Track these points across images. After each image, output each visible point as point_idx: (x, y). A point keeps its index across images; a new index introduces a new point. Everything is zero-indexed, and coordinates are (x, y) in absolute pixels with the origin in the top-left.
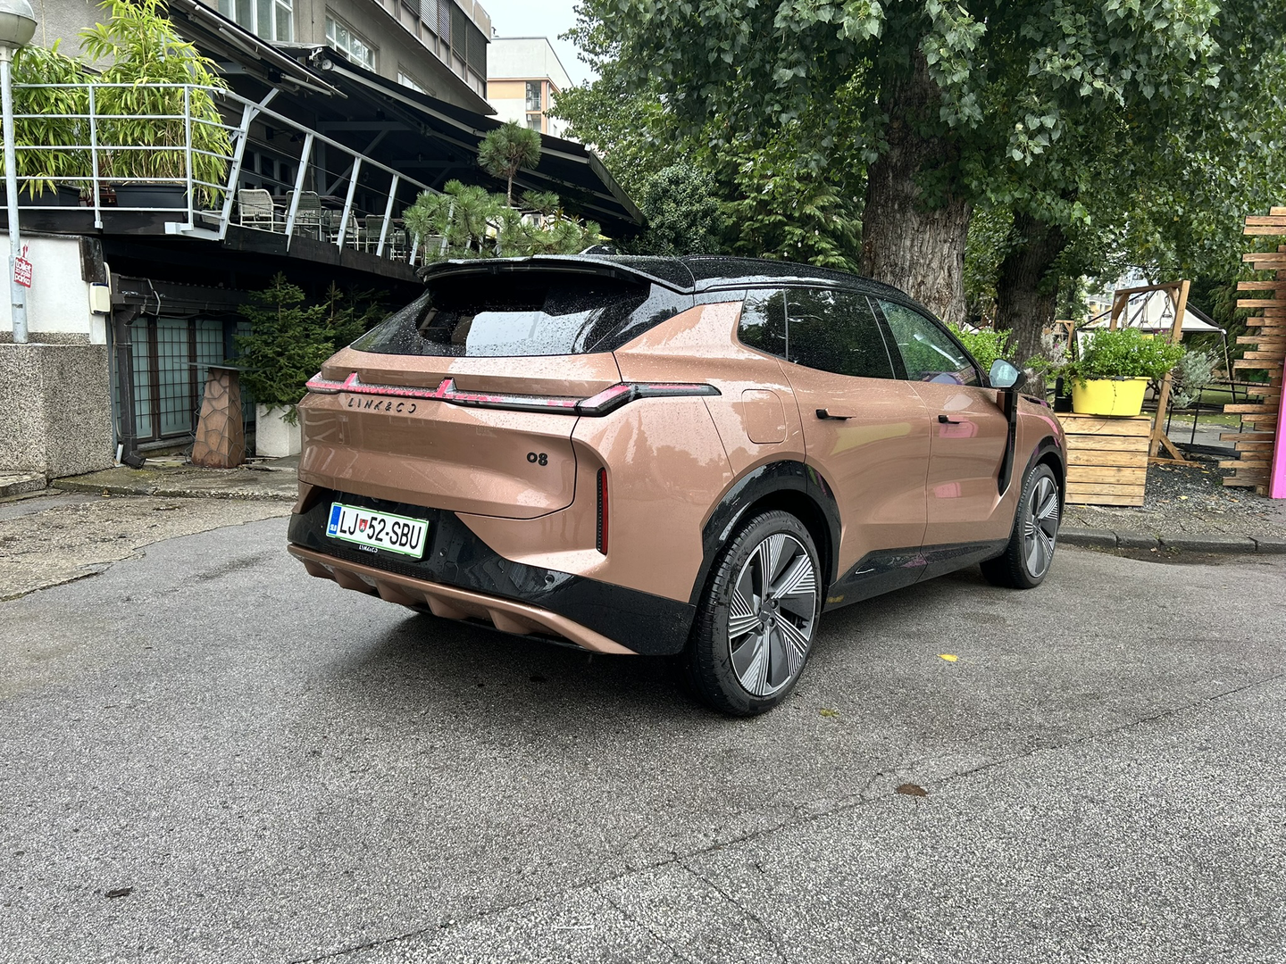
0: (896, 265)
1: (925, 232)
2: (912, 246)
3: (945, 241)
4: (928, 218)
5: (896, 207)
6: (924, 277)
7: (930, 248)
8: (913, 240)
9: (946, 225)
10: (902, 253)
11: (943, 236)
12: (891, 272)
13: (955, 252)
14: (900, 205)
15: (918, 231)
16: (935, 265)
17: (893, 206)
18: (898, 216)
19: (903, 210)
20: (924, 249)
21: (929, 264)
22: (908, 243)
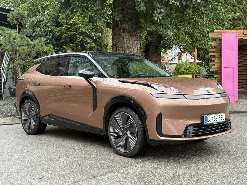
0: (123, 47)
1: (130, 38)
2: (127, 42)
3: (136, 41)
4: (131, 34)
5: (122, 31)
6: (131, 50)
7: (132, 43)
8: (127, 40)
9: (135, 36)
10: (124, 44)
11: (135, 39)
12: (122, 49)
13: (138, 43)
14: (123, 31)
15: (128, 38)
16: (133, 47)
17: (121, 31)
18: (122, 34)
19: (124, 32)
20: (130, 43)
21: (132, 47)
22: (126, 41)
